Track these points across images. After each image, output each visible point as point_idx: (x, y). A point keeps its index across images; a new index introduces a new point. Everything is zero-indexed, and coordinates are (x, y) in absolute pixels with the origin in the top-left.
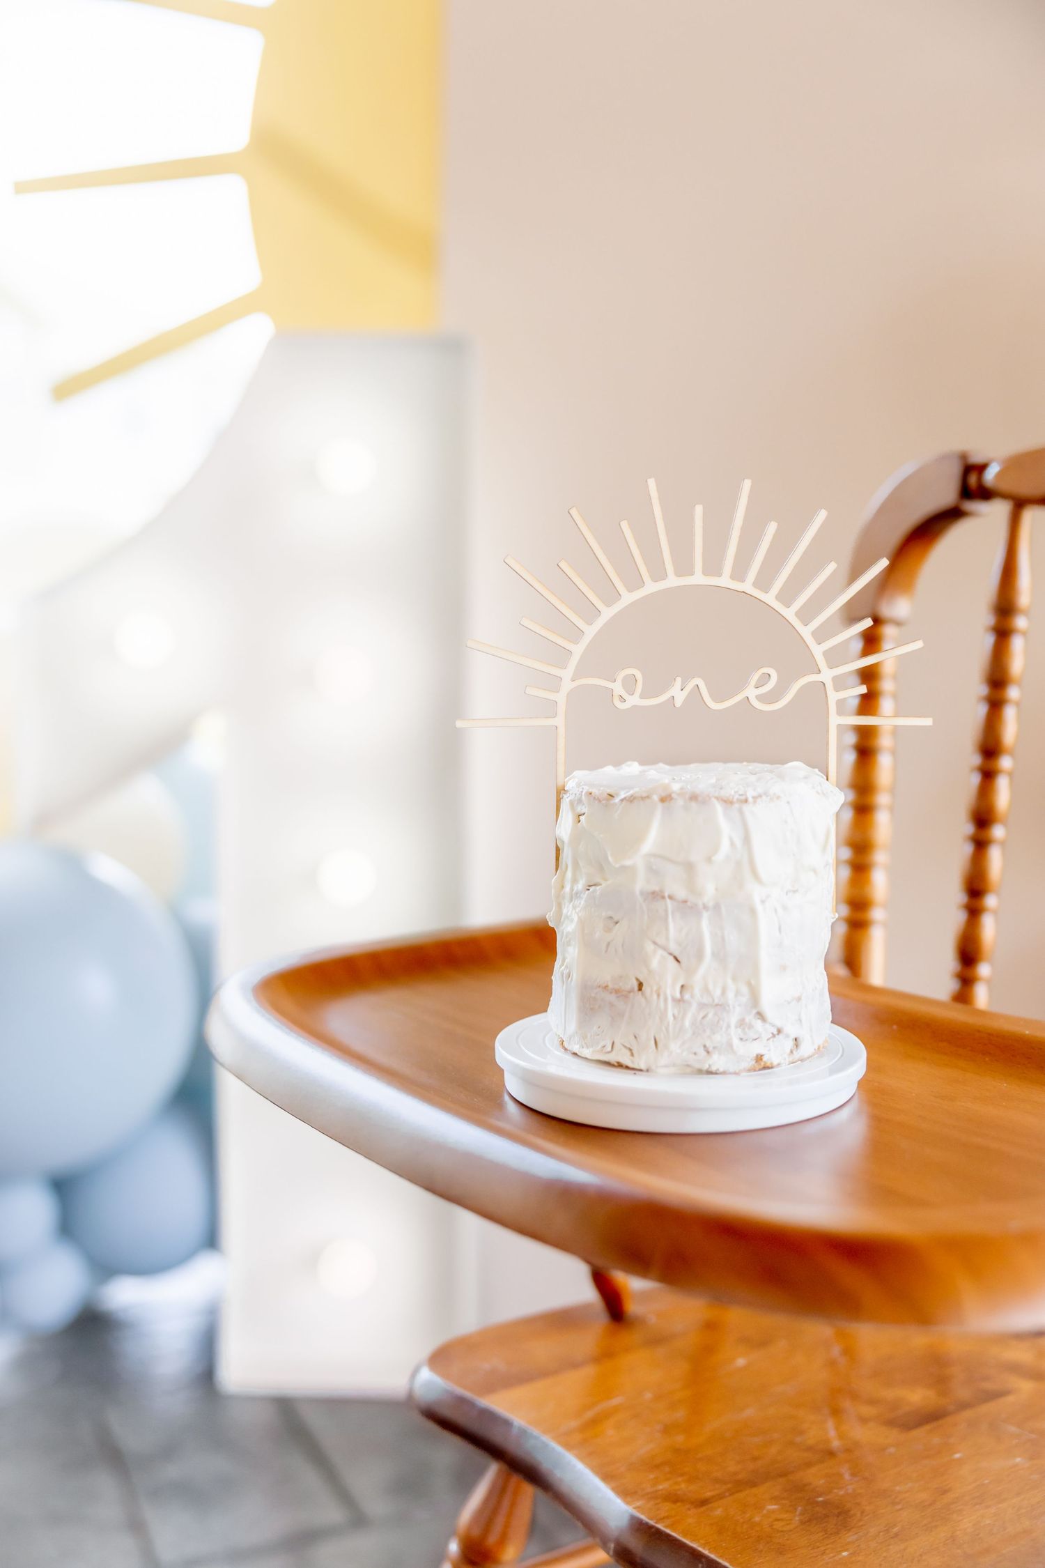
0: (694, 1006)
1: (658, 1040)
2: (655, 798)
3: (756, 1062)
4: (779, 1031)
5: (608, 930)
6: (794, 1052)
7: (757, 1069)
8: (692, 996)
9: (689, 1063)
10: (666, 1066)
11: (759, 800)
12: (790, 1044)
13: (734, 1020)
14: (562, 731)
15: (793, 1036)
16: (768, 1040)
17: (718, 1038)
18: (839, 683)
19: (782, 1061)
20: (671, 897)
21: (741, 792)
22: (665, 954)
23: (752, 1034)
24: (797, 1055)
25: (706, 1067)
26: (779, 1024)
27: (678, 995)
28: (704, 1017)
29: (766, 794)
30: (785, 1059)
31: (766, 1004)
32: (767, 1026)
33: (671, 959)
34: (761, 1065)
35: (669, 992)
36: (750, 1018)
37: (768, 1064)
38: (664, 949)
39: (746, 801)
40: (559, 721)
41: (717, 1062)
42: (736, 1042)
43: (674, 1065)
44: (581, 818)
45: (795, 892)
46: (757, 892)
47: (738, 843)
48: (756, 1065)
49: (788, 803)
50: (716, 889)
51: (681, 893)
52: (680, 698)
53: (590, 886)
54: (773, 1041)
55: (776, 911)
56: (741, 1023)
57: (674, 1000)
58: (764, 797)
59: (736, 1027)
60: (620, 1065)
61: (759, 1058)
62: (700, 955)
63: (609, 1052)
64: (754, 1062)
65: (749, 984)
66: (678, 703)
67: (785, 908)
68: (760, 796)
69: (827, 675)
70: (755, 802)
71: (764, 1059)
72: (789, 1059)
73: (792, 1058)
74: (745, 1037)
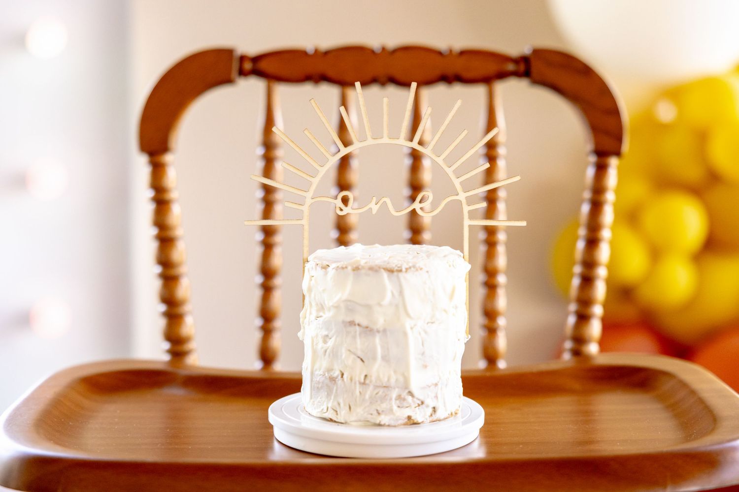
0: (371, 388)
1: (351, 406)
2: (349, 268)
3: (409, 420)
4: (422, 403)
5: (325, 342)
6: (433, 415)
7: (409, 424)
8: (371, 382)
9: (368, 420)
10: (356, 421)
11: (409, 271)
12: (430, 410)
13: (394, 395)
14: (306, 227)
15: (433, 406)
16: (415, 407)
17: (384, 406)
18: (470, 201)
19: (425, 420)
20: (359, 325)
21: (399, 266)
22: (355, 357)
23: (405, 404)
24: (434, 417)
25: (378, 422)
26: (422, 398)
27: (362, 380)
28: (377, 394)
29: (414, 266)
30: (427, 419)
31: (414, 388)
32: (415, 400)
33: (359, 361)
34: (411, 422)
35: (357, 379)
36: (404, 394)
37: (415, 421)
38: (354, 354)
39: (401, 271)
40: (305, 222)
41: (384, 419)
42: (395, 408)
43: (360, 421)
44: (312, 278)
45: (432, 323)
46: (408, 324)
47: (396, 294)
48: (408, 421)
49: (427, 272)
50: (385, 321)
51: (364, 323)
52: (375, 208)
53: (318, 317)
54: (419, 409)
55: (420, 333)
56: (399, 397)
57: (360, 383)
58: (412, 269)
59: (396, 399)
60: (331, 420)
61: (409, 418)
62: (374, 358)
63: (326, 412)
64: (406, 420)
65: (403, 375)
66: (374, 212)
67: (426, 332)
68: (410, 268)
69: (462, 197)
70: (406, 271)
71: (412, 418)
72: (429, 419)
73: (431, 419)
74: (401, 406)
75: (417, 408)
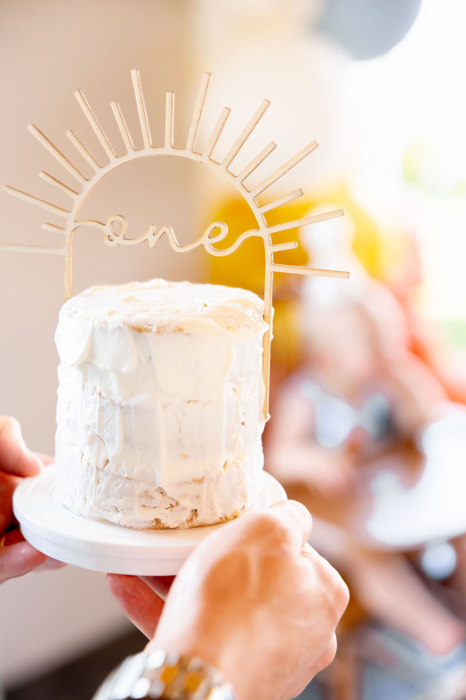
0: (110, 476)
1: (87, 496)
4: (177, 503)
6: (194, 520)
7: (158, 529)
9: (103, 516)
12: (188, 513)
13: (138, 491)
15: (193, 508)
16: (167, 508)
17: (124, 503)
19: (181, 526)
20: (100, 394)
21: (149, 323)
23: (153, 504)
24: (196, 522)
26: (176, 497)
27: (101, 465)
28: (116, 486)
30: (183, 524)
32: (167, 499)
34: (160, 526)
35: (95, 463)
36: (153, 491)
37: (166, 526)
38: (91, 430)
39: (150, 331)
40: (66, 251)
41: (125, 519)
42: (138, 507)
46: (159, 401)
48: (156, 525)
52: (153, 241)
54: (171, 511)
55: (176, 415)
56: (145, 494)
57: (98, 469)
59: (140, 496)
61: (157, 521)
64: (154, 524)
66: (151, 245)
69: (265, 232)
70: (158, 332)
71: (162, 522)
72: (187, 525)
73: (190, 524)
74: (147, 505)
75: (169, 509)
